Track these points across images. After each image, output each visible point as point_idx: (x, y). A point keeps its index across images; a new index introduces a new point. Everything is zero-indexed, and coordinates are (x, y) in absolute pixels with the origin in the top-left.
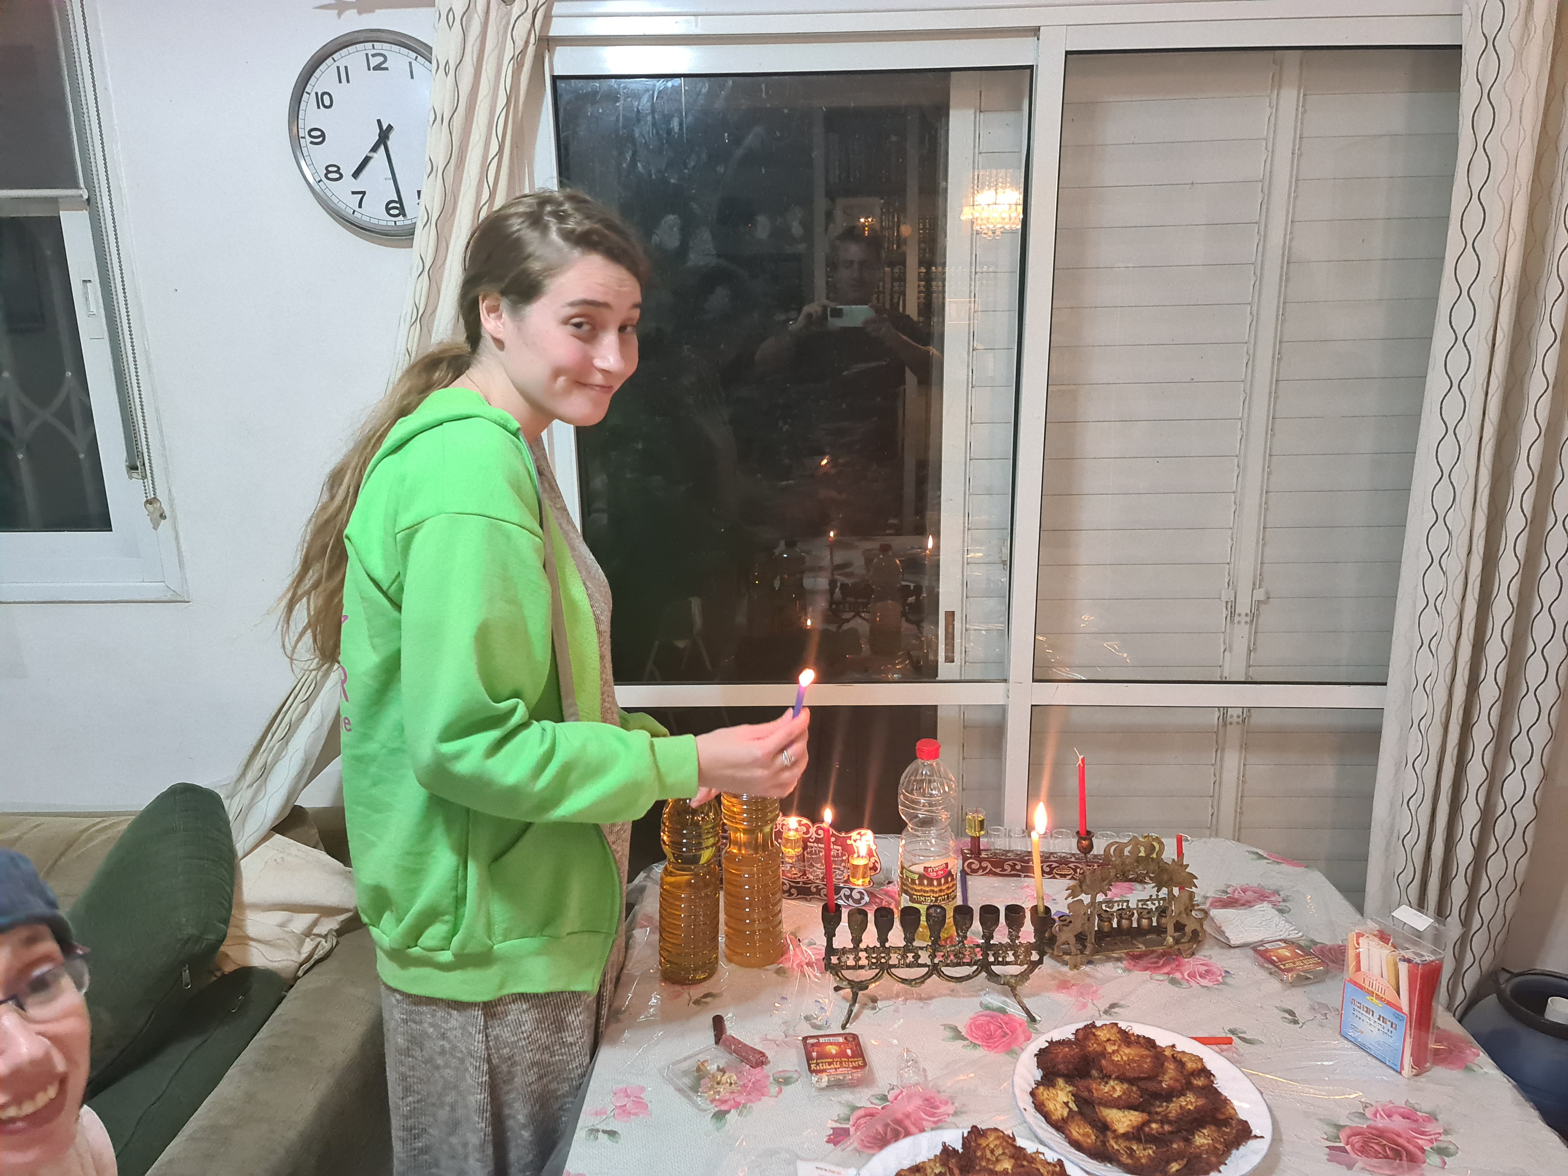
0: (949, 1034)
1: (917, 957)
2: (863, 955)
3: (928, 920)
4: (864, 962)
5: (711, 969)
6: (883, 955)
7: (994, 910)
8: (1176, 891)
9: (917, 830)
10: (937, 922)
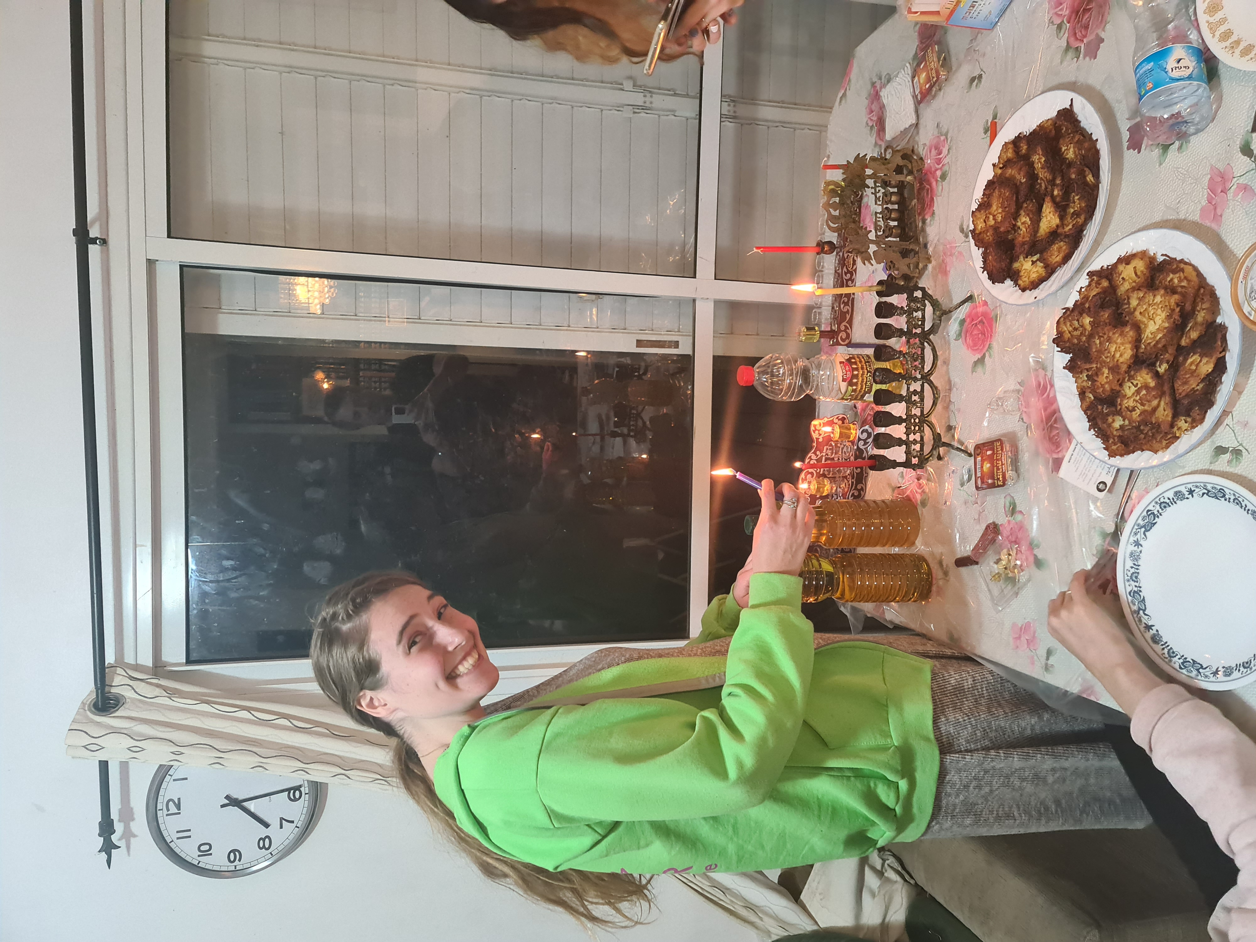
0: (979, 369)
1: (915, 392)
2: (912, 437)
3: (885, 383)
4: (917, 437)
5: (920, 559)
6: (913, 421)
7: (879, 327)
8: (869, 172)
9: (812, 387)
10: (886, 376)
